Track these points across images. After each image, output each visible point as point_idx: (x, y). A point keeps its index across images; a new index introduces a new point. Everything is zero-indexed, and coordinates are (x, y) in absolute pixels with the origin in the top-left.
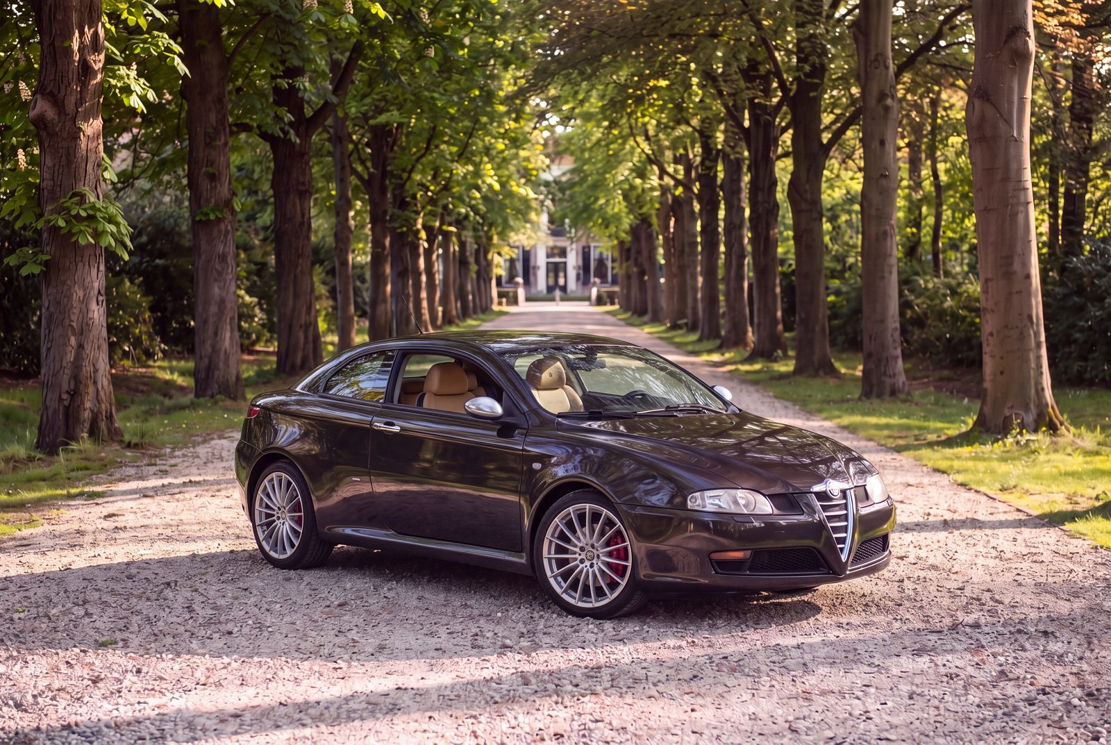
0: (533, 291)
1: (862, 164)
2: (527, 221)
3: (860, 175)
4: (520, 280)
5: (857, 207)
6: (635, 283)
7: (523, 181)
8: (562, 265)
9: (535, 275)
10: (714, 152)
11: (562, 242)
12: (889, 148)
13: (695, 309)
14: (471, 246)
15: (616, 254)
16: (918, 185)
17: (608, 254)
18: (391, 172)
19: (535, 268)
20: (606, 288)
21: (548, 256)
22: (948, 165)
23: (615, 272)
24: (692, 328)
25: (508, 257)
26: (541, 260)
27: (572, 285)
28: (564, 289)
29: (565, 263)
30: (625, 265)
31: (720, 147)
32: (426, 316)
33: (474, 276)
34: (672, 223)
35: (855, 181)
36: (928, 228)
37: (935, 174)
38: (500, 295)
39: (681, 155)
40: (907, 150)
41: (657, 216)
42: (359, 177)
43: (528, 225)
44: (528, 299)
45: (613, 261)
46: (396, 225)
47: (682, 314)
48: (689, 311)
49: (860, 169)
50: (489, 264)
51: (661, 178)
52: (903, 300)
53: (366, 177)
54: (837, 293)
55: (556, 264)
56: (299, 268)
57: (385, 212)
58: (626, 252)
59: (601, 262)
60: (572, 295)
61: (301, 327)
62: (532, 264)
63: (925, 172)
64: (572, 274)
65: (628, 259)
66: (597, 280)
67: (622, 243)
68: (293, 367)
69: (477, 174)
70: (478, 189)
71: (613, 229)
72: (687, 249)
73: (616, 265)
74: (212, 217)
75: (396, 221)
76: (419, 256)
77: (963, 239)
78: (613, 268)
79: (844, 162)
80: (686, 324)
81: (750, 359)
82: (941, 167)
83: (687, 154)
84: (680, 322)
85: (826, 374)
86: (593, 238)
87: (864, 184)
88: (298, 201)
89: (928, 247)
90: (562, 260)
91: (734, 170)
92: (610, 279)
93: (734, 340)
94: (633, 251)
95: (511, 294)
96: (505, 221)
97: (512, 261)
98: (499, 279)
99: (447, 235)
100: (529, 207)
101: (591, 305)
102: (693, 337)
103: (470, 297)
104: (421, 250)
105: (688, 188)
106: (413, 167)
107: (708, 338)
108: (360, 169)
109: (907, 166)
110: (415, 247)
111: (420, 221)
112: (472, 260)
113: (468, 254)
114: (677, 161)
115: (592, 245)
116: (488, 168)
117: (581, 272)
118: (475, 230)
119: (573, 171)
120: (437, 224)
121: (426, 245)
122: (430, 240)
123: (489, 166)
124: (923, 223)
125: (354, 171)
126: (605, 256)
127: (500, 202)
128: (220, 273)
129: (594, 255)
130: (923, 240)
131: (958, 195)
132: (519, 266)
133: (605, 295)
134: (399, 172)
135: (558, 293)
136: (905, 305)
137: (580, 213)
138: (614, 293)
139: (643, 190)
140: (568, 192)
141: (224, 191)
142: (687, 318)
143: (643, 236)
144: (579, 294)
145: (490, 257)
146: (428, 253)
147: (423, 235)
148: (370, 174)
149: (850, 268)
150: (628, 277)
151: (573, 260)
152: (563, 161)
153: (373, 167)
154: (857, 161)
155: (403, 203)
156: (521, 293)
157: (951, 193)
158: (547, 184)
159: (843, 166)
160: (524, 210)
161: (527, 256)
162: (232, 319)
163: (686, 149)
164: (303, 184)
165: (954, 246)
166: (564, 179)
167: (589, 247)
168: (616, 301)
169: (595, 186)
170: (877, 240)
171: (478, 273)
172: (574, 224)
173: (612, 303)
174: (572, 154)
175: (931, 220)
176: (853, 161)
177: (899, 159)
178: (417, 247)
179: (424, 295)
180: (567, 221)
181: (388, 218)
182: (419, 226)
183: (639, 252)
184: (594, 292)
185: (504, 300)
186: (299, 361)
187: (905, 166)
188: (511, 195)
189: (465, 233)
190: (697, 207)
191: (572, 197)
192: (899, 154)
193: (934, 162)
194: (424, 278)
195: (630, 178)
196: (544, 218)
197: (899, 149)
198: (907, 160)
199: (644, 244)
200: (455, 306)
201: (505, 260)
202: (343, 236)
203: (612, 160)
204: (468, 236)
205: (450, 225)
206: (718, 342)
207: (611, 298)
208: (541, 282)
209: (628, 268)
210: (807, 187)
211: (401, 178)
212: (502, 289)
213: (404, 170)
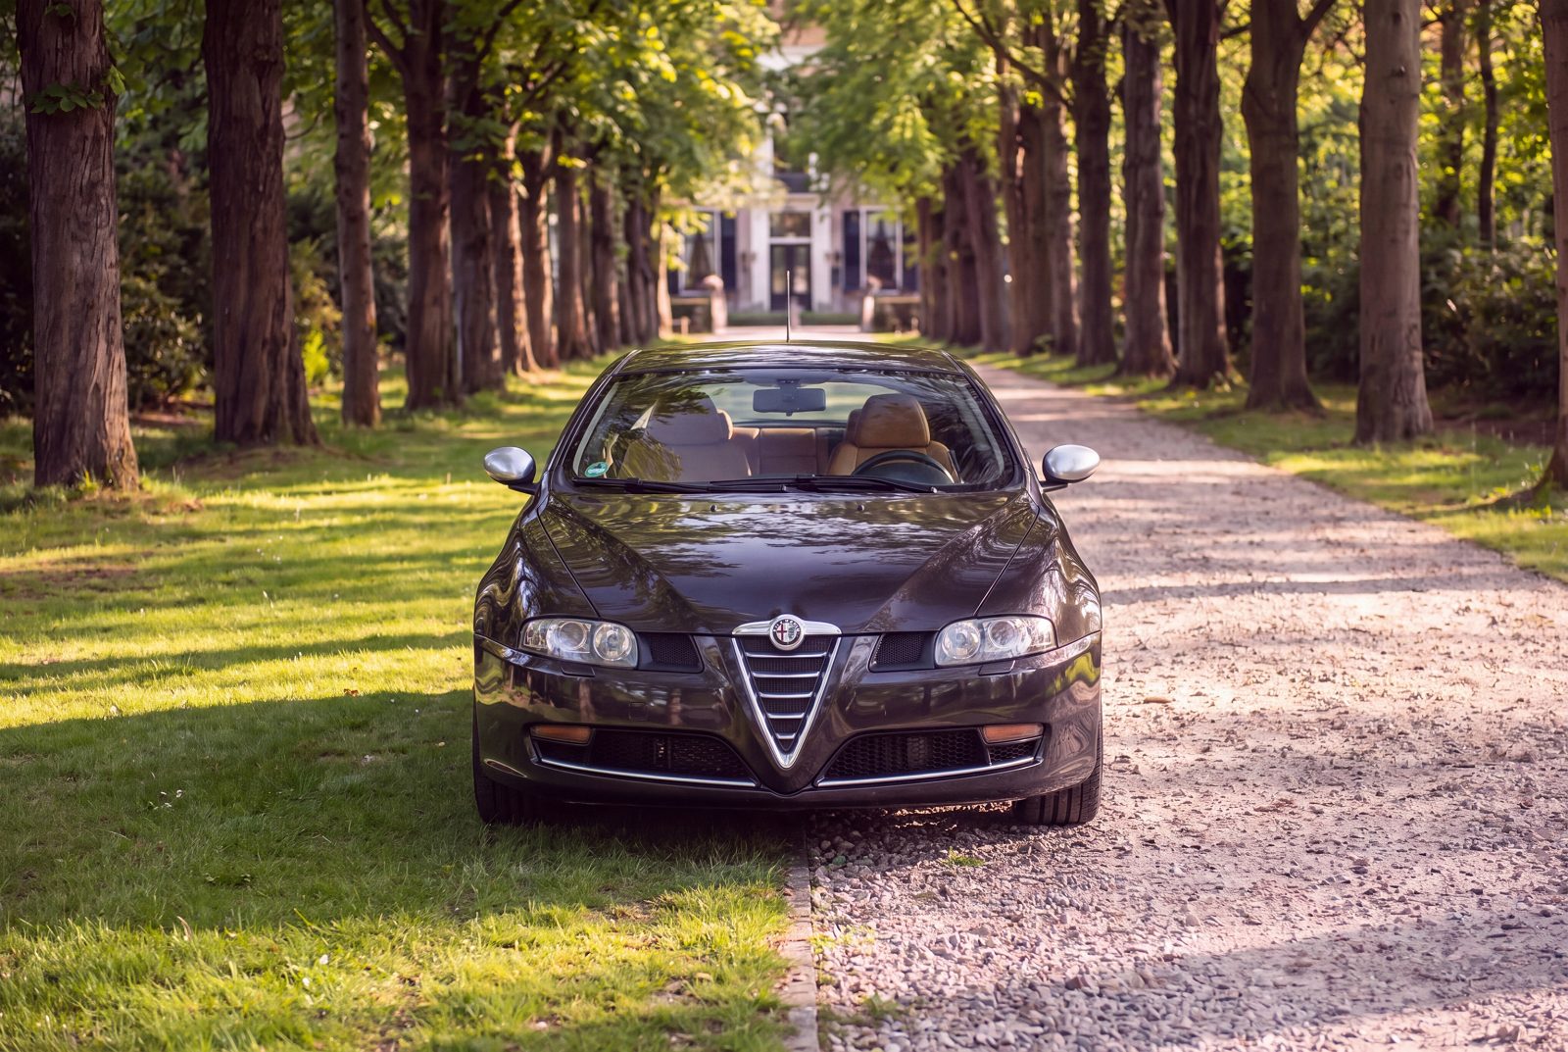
0: (743, 304)
1: (1361, 50)
2: (732, 154)
3: (1358, 71)
4: (715, 281)
5: (1352, 129)
6: (952, 282)
7: (721, 71)
8: (802, 251)
9: (747, 271)
10: (1102, 23)
11: (803, 204)
12: (1408, 23)
13: (1066, 316)
14: (617, 206)
15: (914, 226)
16: (1455, 90)
17: (895, 230)
18: (451, 35)
19: (748, 258)
20: (893, 298)
21: (773, 233)
22: (1511, 55)
23: (910, 262)
24: (1062, 348)
25: (691, 232)
26: (758, 241)
27: (823, 291)
28: (806, 300)
29: (808, 247)
30: (933, 247)
31: (1111, 17)
32: (524, 340)
33: (623, 267)
34: (1020, 159)
35: (1349, 82)
36: (1470, 167)
37: (1486, 73)
38: (677, 312)
39: (1038, 27)
40: (1438, 26)
41: (996, 144)
42: (386, 44)
43: (733, 166)
44: (733, 322)
45: (908, 240)
46: (461, 146)
47: (1041, 325)
48: (1055, 318)
49: (1358, 60)
50: (655, 246)
51: (999, 70)
52: (1428, 288)
53: (399, 44)
54: (1316, 281)
55: (790, 250)
56: (259, 225)
57: (438, 119)
58: (932, 220)
59: (881, 244)
60: (826, 313)
61: (264, 343)
62: (741, 247)
63: (1470, 67)
64: (822, 269)
65: (938, 235)
66: (875, 282)
67: (924, 203)
68: (249, 426)
69: (630, 48)
70: (631, 78)
71: (905, 177)
72: (1049, 205)
73: (915, 247)
74: (65, 106)
75: (461, 138)
76: (509, 213)
77: (1530, 187)
78: (905, 256)
79: (1331, 47)
80: (1052, 344)
81: (1170, 390)
82: (1497, 58)
83: (1049, 26)
84: (1040, 340)
85: (1299, 407)
86: (866, 194)
87: (1366, 86)
88: (255, 82)
89: (1472, 202)
90: (803, 240)
91: (1142, 59)
92: (899, 276)
93: (1140, 361)
94: (948, 220)
95: (699, 310)
96: (688, 155)
97: (698, 242)
98: (673, 276)
99: (565, 177)
100: (735, 126)
101: (863, 331)
102: (1067, 363)
103: (615, 307)
104: (514, 204)
105: (1050, 90)
106: (496, 27)
107: (1093, 362)
108: (386, 28)
109: (1439, 56)
110: (500, 199)
111: (511, 143)
112: (618, 234)
113: (610, 218)
114: (1028, 37)
115: (863, 208)
116: (652, 37)
117: (841, 265)
118: (625, 168)
119: (825, 55)
120: (547, 151)
121: (523, 190)
122: (533, 183)
123: (653, 32)
124: (1463, 158)
125: (376, 34)
126: (889, 231)
127: (677, 115)
128: (84, 225)
129: (867, 228)
130: (1465, 185)
131: (1526, 109)
132: (714, 253)
133: (889, 310)
134: (467, 38)
135: (794, 310)
136: (1431, 298)
137: (839, 142)
138: (908, 306)
139: (966, 94)
140: (816, 99)
141: (91, 55)
142: (1050, 331)
143: (970, 188)
144: (837, 310)
145: (654, 230)
146: (529, 208)
147: (518, 171)
148: (409, 39)
149: (1336, 237)
150: (941, 271)
151: (823, 242)
152: (805, 37)
153: (415, 26)
154: (1354, 47)
155: (474, 102)
156: (719, 310)
157: (1514, 103)
158: (772, 77)
159: (1328, 55)
160: (724, 128)
161: (729, 229)
162: (111, 318)
163: (1047, 17)
164: (267, 48)
165: (1516, 198)
166: (807, 73)
167: (857, 214)
168: (914, 322)
169: (869, 88)
170: (1385, 180)
171: (632, 262)
172: (826, 167)
173: (906, 326)
174: (824, 19)
175: (1478, 152)
176: (1347, 44)
177: (1424, 44)
178: (506, 196)
179: (520, 294)
180: (813, 158)
181: (444, 129)
182: (511, 155)
183: (963, 220)
184: (869, 305)
185: (685, 322)
186: (260, 419)
187: (1433, 58)
188: (696, 99)
189: (602, 173)
190: (1069, 130)
191: (823, 108)
192: (1425, 35)
193: (1485, 46)
194: (519, 260)
195: (938, 70)
196: (765, 152)
197: (1426, 24)
198: (1438, 45)
199: (971, 201)
200: (585, 324)
201: (687, 240)
202: (351, 163)
203: (905, 35)
204: (609, 179)
205: (571, 154)
206: (1112, 367)
207: (903, 318)
208: (760, 282)
209: (938, 255)
210: (1274, 95)
211: (473, 50)
212: (679, 301)
213: (478, 33)
